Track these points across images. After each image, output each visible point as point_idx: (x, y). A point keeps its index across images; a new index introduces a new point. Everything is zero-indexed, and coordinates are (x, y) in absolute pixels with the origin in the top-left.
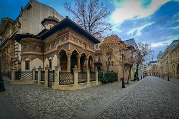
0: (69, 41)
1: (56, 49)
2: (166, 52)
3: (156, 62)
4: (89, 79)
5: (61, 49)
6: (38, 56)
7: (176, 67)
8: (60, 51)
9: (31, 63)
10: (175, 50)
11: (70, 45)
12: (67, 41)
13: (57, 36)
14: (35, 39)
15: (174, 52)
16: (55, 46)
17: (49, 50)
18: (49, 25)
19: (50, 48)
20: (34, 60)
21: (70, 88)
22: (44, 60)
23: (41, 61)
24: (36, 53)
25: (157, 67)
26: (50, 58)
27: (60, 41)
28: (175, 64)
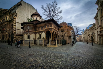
0: (52, 27)
1: (45, 30)
2: (86, 30)
3: (81, 34)
4: (57, 43)
5: (47, 30)
6: (33, 32)
7: (90, 37)
8: (46, 31)
9: (31, 36)
10: (90, 29)
11: (52, 29)
12: (51, 27)
13: (45, 24)
14: (32, 25)
15: (90, 31)
16: (43, 29)
17: (39, 30)
18: (35, 17)
19: (40, 29)
20: (32, 35)
21: (55, 46)
22: (36, 34)
23: (35, 35)
24: (33, 31)
25: (82, 37)
26: (40, 34)
27: (47, 27)
28: (90, 36)
